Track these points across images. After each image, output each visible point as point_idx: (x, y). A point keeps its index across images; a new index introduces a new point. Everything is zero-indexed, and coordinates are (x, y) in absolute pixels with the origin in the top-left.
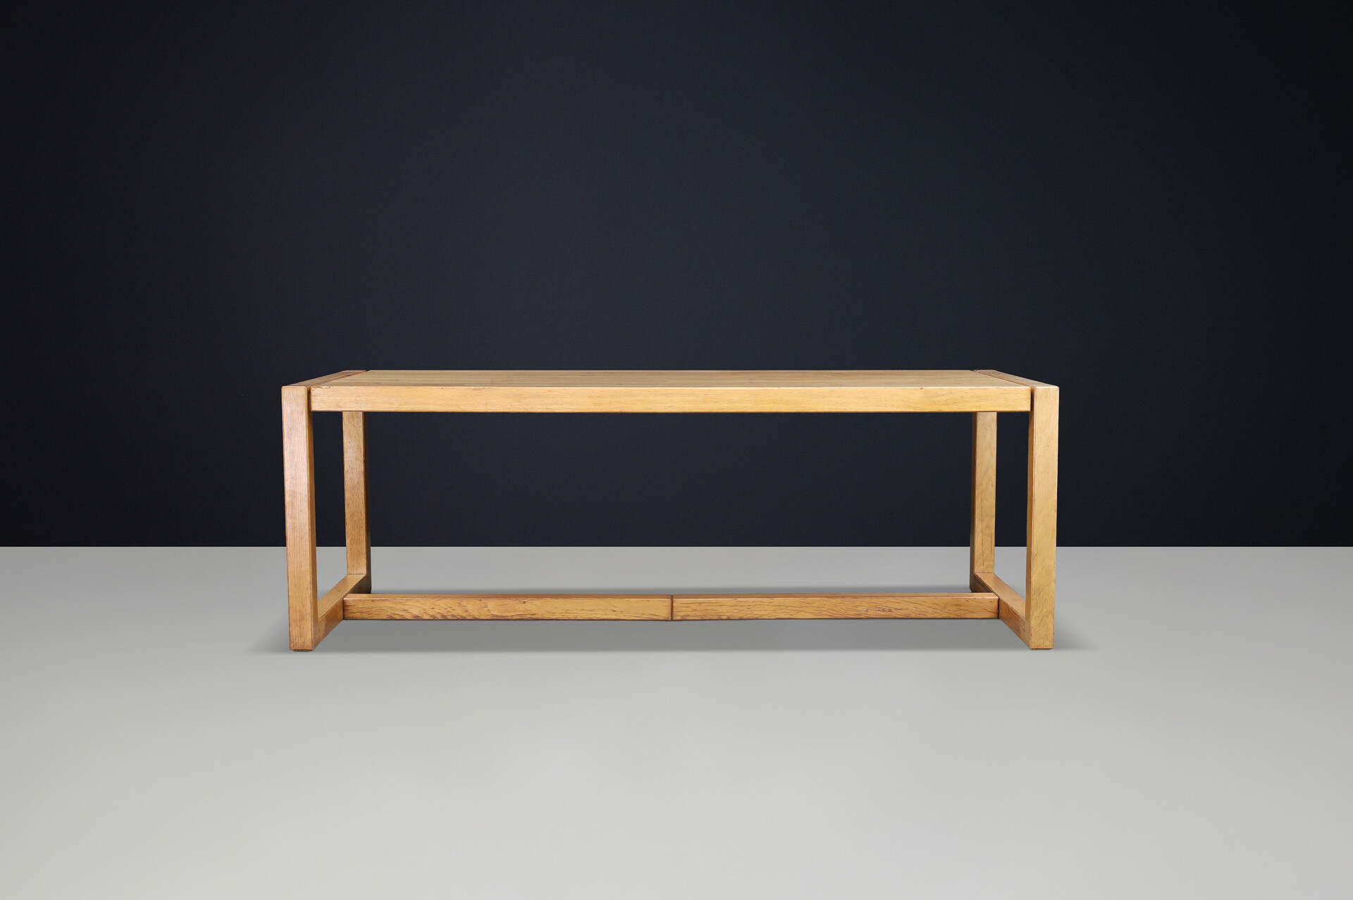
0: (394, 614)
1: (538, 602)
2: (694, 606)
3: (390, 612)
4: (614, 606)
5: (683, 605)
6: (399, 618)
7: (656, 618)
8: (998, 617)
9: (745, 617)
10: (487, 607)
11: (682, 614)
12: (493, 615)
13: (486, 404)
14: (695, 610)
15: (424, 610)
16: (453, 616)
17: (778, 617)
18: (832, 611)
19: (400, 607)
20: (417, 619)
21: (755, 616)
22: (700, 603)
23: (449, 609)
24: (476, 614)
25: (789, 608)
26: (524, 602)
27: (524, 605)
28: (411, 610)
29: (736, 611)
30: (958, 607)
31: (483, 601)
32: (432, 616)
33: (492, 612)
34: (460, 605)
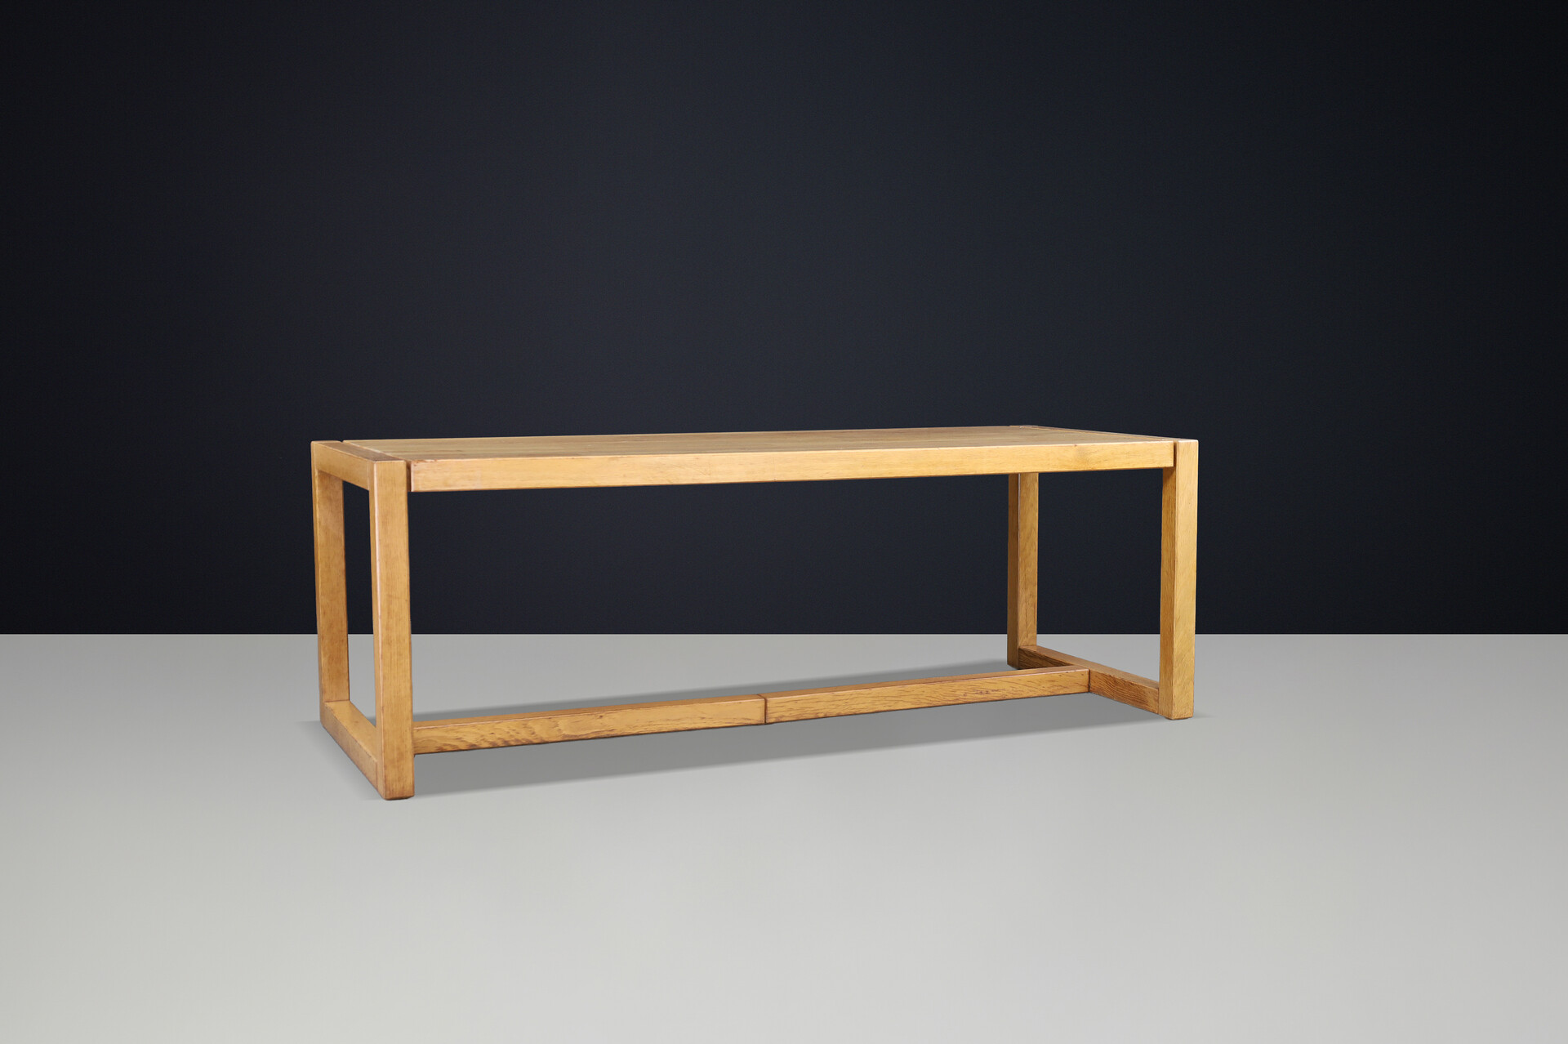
0: (445, 745)
1: (617, 715)
2: (789, 705)
3: (440, 743)
4: (703, 713)
5: (777, 705)
6: (450, 749)
7: (749, 722)
8: (1089, 691)
9: (843, 713)
10: (557, 725)
11: (776, 715)
12: (565, 736)
13: (624, 476)
14: (791, 709)
15: (482, 736)
16: (517, 740)
17: (877, 710)
18: (930, 699)
19: (453, 735)
20: (473, 748)
21: (854, 711)
22: (796, 701)
23: (512, 733)
24: (545, 737)
25: (887, 699)
26: (601, 717)
27: (600, 720)
28: (465, 739)
29: (834, 707)
30: (1052, 683)
31: (552, 720)
32: (491, 743)
33: (564, 732)
34: (525, 726)
